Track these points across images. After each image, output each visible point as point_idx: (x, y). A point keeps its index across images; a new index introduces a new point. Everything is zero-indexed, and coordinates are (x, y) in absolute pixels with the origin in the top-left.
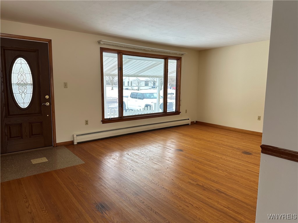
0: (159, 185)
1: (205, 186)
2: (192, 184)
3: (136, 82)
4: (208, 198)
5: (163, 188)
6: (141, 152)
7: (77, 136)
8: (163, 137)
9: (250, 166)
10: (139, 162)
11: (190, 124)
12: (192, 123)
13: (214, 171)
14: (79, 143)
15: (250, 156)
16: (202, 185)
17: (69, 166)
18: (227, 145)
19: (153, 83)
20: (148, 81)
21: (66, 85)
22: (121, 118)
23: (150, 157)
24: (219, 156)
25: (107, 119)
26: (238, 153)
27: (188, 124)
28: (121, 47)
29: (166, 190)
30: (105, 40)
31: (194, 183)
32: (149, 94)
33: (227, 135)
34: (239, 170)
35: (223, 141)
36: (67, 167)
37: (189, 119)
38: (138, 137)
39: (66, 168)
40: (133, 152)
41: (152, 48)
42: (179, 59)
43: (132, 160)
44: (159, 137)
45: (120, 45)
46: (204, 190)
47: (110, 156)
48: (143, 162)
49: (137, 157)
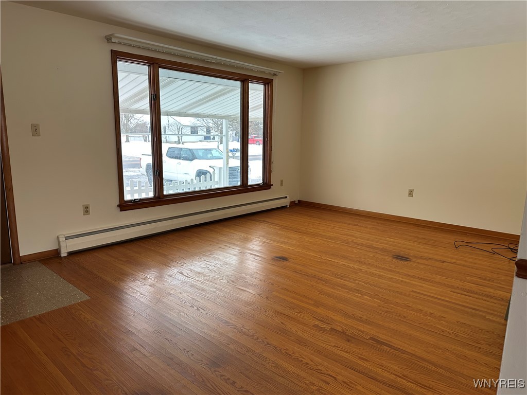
0: (258, 339)
1: (348, 333)
2: (323, 330)
3: (175, 128)
4: (360, 358)
5: (268, 344)
6: (208, 266)
7: (67, 238)
8: (244, 232)
9: (414, 283)
10: (207, 288)
11: (288, 206)
12: (293, 204)
13: (355, 298)
14: (71, 254)
15: (410, 263)
16: (340, 330)
17: (55, 308)
18: (362, 244)
19: (207, 130)
20: (197, 127)
21: (35, 130)
22: (160, 199)
23: (228, 277)
24: (356, 267)
25: (130, 201)
26: (387, 258)
27: (285, 206)
28: (155, 51)
29: (276, 348)
30: (122, 35)
31: (325, 326)
32: (204, 151)
33: (357, 225)
34: (399, 293)
35: (352, 236)
36: (49, 310)
37: (286, 197)
38: (196, 235)
39: (48, 313)
40: (192, 268)
41: (218, 58)
42: (268, 84)
43: (192, 286)
44: (237, 234)
45: (153, 48)
46: (348, 341)
47: (144, 279)
48: (216, 288)
49: (201, 279)
